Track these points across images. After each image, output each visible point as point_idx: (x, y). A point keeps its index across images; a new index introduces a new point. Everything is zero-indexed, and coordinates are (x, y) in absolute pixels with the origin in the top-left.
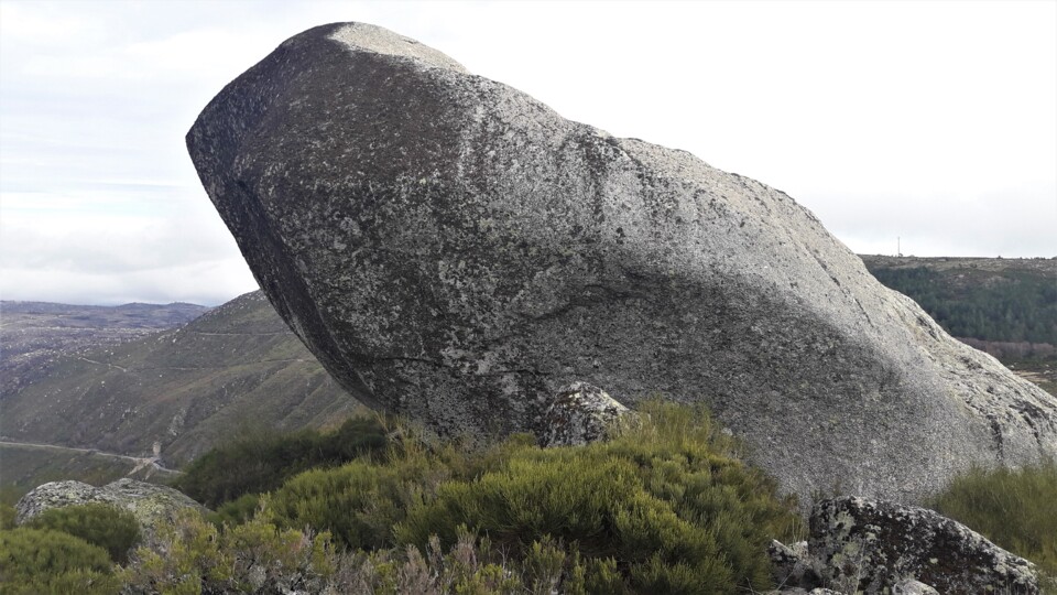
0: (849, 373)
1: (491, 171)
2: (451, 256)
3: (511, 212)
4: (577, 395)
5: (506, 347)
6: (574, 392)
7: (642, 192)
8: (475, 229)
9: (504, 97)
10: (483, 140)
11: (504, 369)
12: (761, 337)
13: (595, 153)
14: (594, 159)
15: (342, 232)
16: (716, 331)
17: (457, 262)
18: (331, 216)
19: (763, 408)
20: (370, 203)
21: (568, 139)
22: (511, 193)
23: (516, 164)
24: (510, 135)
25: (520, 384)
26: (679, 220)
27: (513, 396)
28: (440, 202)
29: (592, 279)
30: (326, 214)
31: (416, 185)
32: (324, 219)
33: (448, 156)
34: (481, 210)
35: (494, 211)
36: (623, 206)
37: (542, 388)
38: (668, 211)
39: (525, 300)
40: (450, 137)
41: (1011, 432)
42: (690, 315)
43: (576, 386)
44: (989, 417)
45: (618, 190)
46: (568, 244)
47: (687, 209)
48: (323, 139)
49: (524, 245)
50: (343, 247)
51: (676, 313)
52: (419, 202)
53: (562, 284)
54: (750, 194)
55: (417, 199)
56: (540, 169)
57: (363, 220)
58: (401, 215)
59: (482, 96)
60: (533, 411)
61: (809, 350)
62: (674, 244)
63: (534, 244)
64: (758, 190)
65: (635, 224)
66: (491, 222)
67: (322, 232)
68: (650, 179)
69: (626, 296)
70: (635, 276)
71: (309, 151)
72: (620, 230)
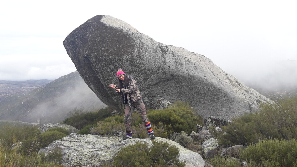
0: (217, 94)
1: (142, 55)
2: (133, 73)
3: (146, 63)
4: (161, 101)
5: (145, 91)
6: (160, 100)
7: (174, 58)
8: (139, 67)
9: (143, 37)
10: (140, 47)
11: (145, 96)
12: (199, 88)
13: (163, 50)
14: (163, 51)
15: (110, 68)
16: (190, 87)
17: (135, 74)
18: (107, 65)
19: (200, 102)
20: (116, 62)
21: (158, 47)
22: (146, 59)
23: (147, 53)
24: (145, 46)
25: (148, 99)
26: (181, 64)
27: (147, 102)
28: (131, 61)
29: (163, 77)
30: (106, 64)
31: (126, 58)
32: (106, 65)
33: (132, 51)
34: (140, 63)
35: (143, 63)
36: (170, 61)
37: (153, 100)
38: (179, 62)
39: (149, 81)
40: (132, 47)
41: (253, 106)
42: (184, 83)
43: (160, 99)
44: (249, 103)
45: (168, 58)
46: (159, 70)
47: (183, 61)
48: (105, 48)
49: (149, 70)
50: (110, 71)
51: (181, 83)
52: (127, 61)
53: (157, 78)
54: (196, 57)
55: (126, 61)
56: (152, 54)
57: (114, 65)
58: (123, 64)
59: (138, 37)
60: (151, 104)
61: (209, 90)
62: (180, 69)
63: (151, 70)
64: (198, 56)
65: (172, 65)
66: (142, 65)
67: (105, 68)
68: (175, 55)
69: (171, 80)
70: (172, 76)
71: (102, 51)
72: (169, 67)
